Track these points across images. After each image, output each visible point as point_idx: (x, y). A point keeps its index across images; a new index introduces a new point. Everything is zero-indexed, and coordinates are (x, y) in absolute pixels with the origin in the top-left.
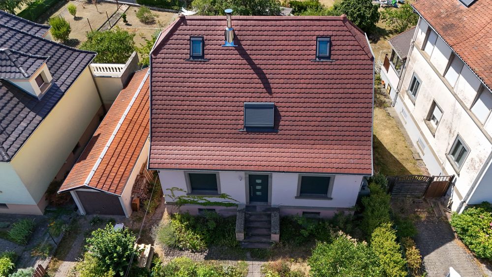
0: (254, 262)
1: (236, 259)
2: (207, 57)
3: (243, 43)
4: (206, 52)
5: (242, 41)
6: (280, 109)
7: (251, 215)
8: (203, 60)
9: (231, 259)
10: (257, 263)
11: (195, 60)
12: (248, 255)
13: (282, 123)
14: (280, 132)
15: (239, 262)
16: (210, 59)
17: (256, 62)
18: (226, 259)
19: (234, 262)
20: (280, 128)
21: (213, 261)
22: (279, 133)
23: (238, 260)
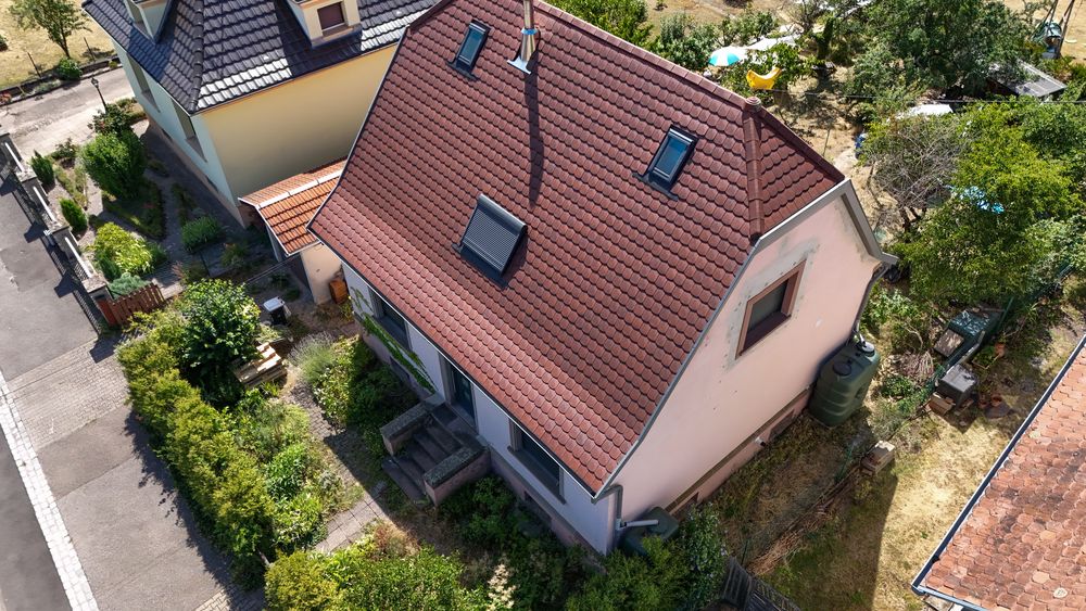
0: (374, 503)
1: (358, 476)
2: (478, 72)
3: (543, 71)
4: (481, 60)
5: (543, 67)
6: (531, 245)
7: (435, 424)
8: (468, 75)
9: (352, 470)
10: (376, 508)
11: (458, 69)
12: (381, 485)
13: (520, 274)
14: (508, 291)
15: (357, 484)
16: (478, 79)
17: (544, 123)
18: (346, 463)
19: (351, 478)
20: (513, 282)
21: (329, 451)
22: (505, 292)
23: (359, 480)
